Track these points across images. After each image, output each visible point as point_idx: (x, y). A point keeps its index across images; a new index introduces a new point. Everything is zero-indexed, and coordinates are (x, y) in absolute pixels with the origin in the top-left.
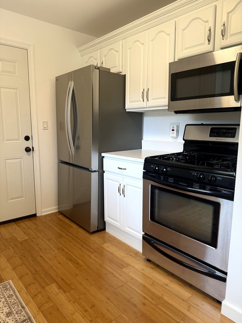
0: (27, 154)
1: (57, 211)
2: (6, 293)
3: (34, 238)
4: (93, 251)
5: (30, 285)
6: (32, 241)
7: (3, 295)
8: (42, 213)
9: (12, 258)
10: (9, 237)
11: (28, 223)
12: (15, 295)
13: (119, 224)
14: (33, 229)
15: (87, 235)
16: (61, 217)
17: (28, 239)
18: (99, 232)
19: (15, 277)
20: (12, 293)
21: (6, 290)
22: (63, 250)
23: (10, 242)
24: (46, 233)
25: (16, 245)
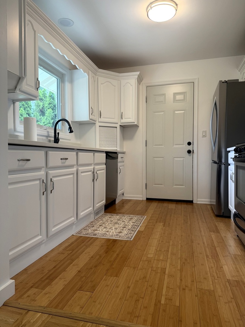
0: (189, 155)
6: (175, 210)
8: (197, 201)
10: (165, 206)
14: (183, 206)
16: (209, 206)
25: (164, 209)
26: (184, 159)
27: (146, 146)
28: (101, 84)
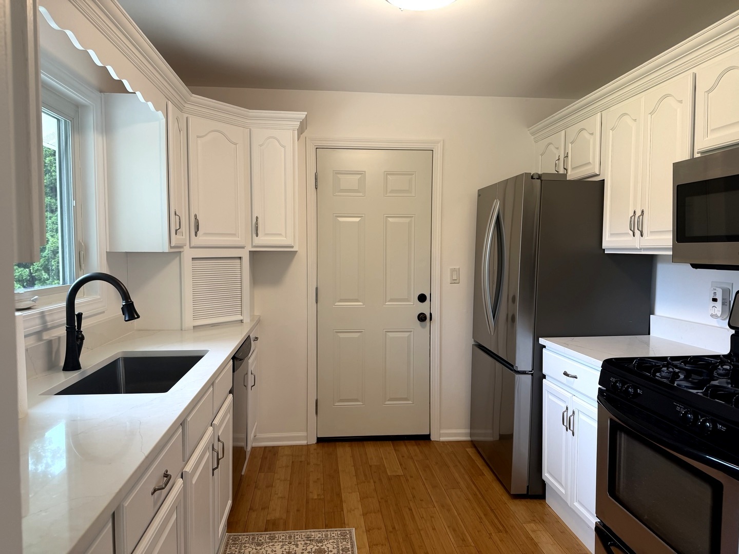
0: (421, 326)
1: (468, 438)
2: (341, 543)
3: (411, 477)
4: (501, 528)
5: (377, 545)
6: (407, 480)
7: (337, 544)
8: (440, 436)
9: (367, 497)
10: (375, 464)
11: (412, 449)
12: (352, 550)
13: (564, 492)
14: (417, 461)
15: (505, 498)
16: (471, 451)
17: (402, 476)
18: (532, 501)
19: (361, 527)
20: (350, 547)
21: (343, 539)
22: (449, 510)
23: (375, 472)
24: (434, 472)
25: (380, 479)
26: (410, 335)
27: (317, 303)
28: (198, 137)
